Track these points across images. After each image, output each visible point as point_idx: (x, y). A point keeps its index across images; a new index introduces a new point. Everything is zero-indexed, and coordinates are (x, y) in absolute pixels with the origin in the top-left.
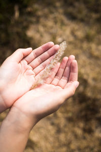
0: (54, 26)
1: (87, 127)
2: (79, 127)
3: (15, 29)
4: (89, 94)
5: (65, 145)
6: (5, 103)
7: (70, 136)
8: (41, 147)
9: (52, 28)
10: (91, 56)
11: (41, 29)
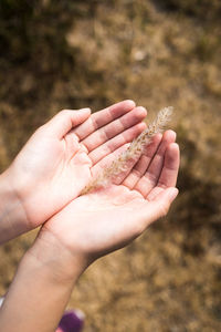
0: (128, 23)
1: (191, 242)
2: (173, 241)
3: (43, 30)
4: (198, 173)
5: (142, 277)
6: (29, 219)
7: (154, 259)
8: (92, 280)
9: (123, 27)
10: (206, 92)
11: (100, 30)
